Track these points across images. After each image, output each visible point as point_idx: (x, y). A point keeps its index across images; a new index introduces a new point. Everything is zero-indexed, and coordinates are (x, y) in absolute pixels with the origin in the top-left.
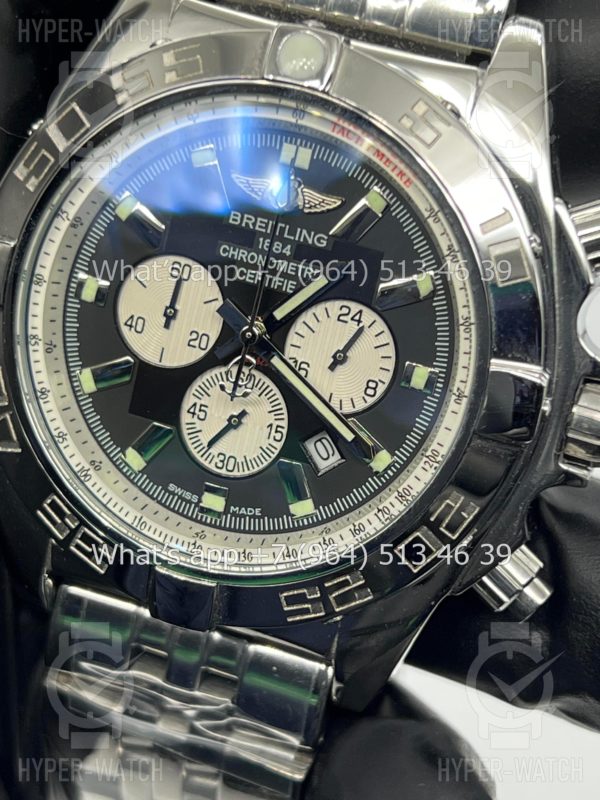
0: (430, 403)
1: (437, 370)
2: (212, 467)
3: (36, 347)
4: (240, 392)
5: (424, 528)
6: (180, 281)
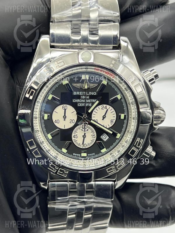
0: (125, 121)
1: (125, 114)
2: (81, 147)
3: (39, 133)
4: (86, 130)
5: (133, 147)
6: (65, 110)
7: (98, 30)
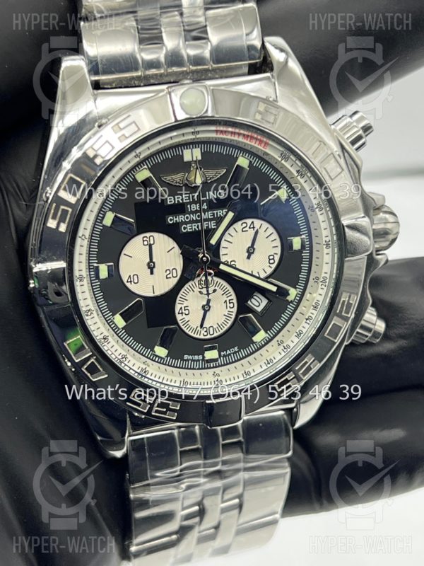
0: (305, 255)
1: (303, 236)
2: (202, 337)
3: (92, 315)
4: (211, 290)
5: (335, 318)
6: (150, 246)
7: (206, 26)
